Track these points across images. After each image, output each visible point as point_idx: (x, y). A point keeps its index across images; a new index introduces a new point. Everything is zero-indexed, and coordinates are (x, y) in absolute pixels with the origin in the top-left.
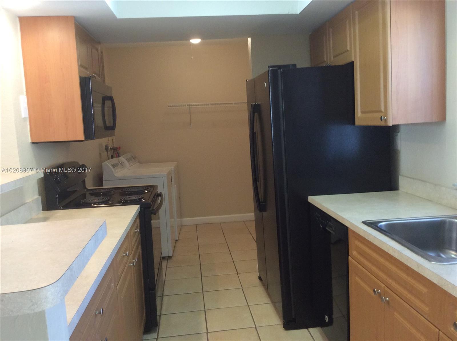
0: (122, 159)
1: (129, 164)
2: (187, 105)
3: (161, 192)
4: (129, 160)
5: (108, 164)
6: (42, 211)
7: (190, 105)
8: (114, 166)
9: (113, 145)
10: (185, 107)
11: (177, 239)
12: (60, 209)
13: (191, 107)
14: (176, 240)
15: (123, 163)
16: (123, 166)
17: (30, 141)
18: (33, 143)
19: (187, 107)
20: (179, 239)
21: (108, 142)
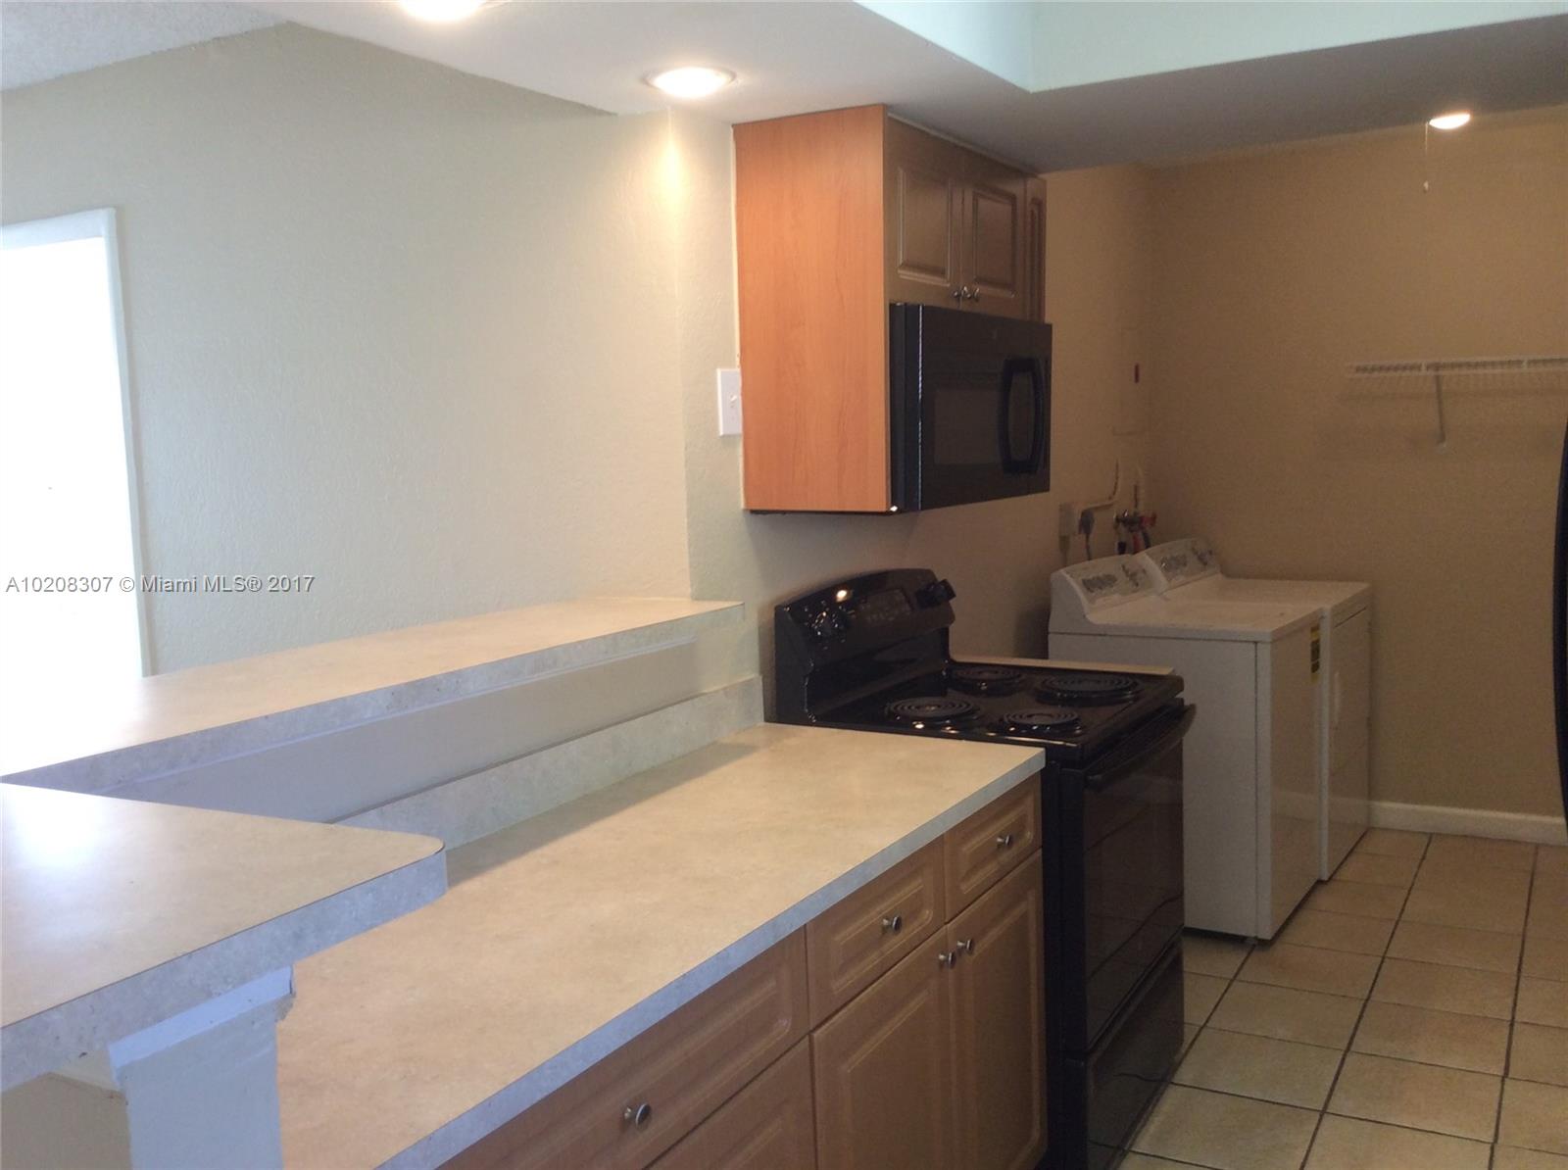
0: (1145, 559)
1: (1169, 580)
2: (1423, 368)
3: (1193, 707)
4: (1172, 566)
5: (1070, 579)
6: (761, 723)
7: (1437, 367)
8: (1089, 585)
9: (1136, 506)
10: (1415, 373)
11: (1325, 878)
12: (809, 724)
13: (1441, 373)
14: (1320, 882)
15: (1140, 575)
16: (1137, 585)
17: (742, 505)
18: (754, 512)
19: (1424, 372)
20: (1337, 877)
21: (1110, 498)
